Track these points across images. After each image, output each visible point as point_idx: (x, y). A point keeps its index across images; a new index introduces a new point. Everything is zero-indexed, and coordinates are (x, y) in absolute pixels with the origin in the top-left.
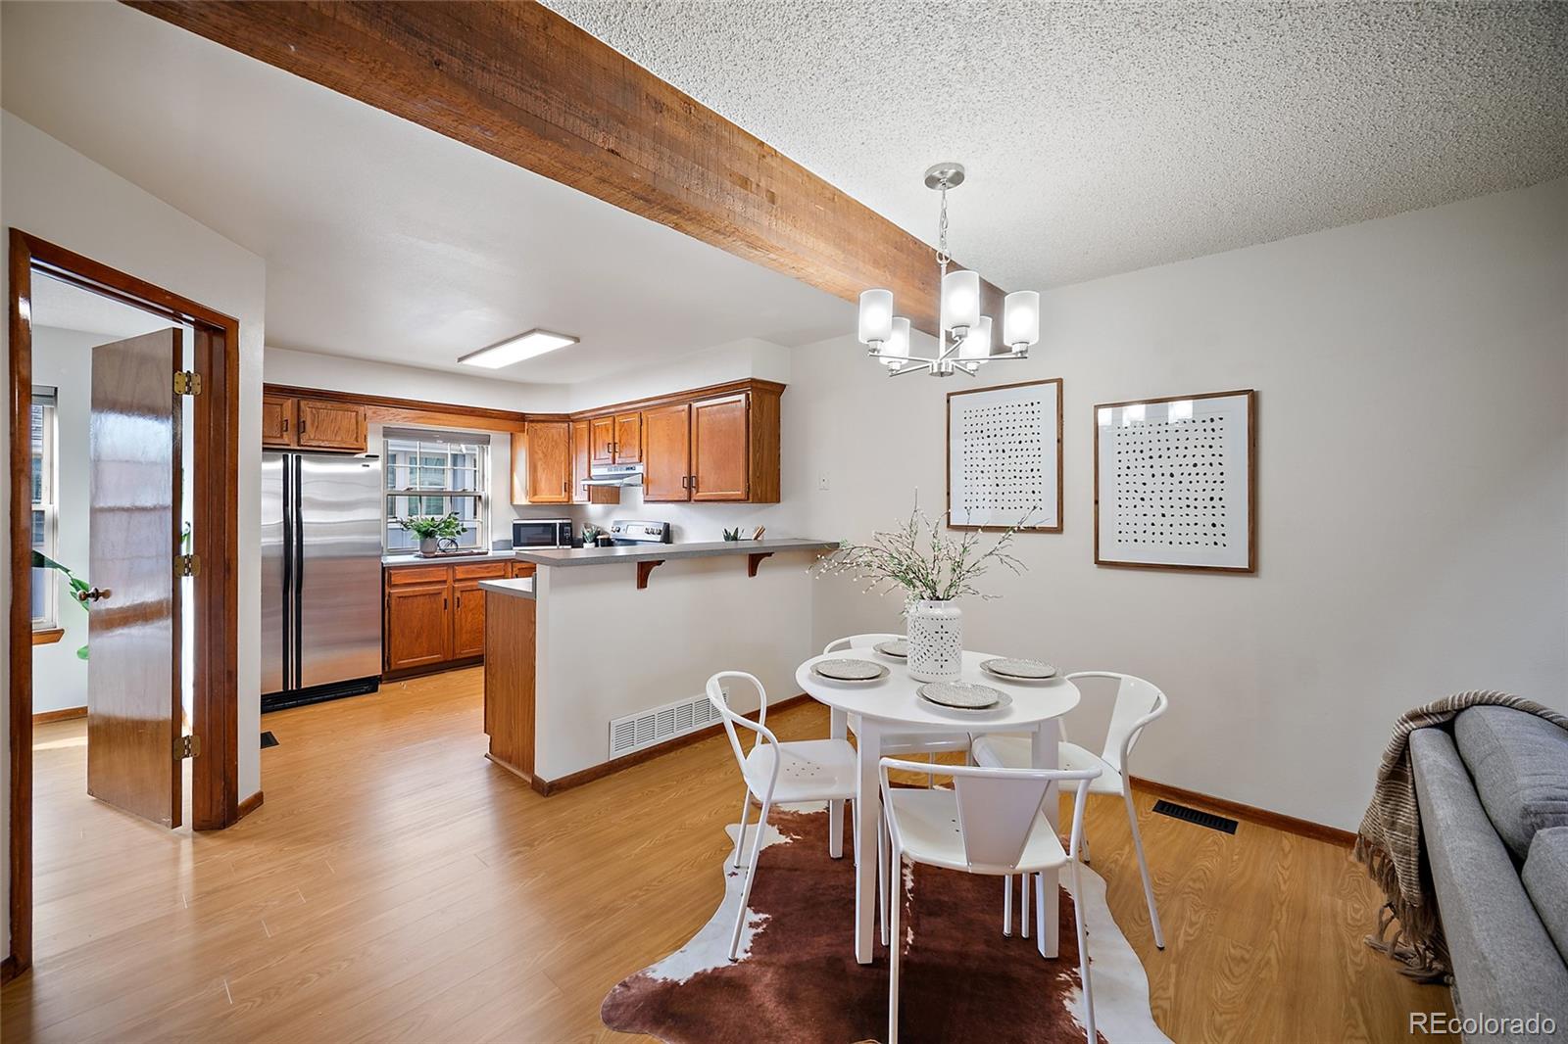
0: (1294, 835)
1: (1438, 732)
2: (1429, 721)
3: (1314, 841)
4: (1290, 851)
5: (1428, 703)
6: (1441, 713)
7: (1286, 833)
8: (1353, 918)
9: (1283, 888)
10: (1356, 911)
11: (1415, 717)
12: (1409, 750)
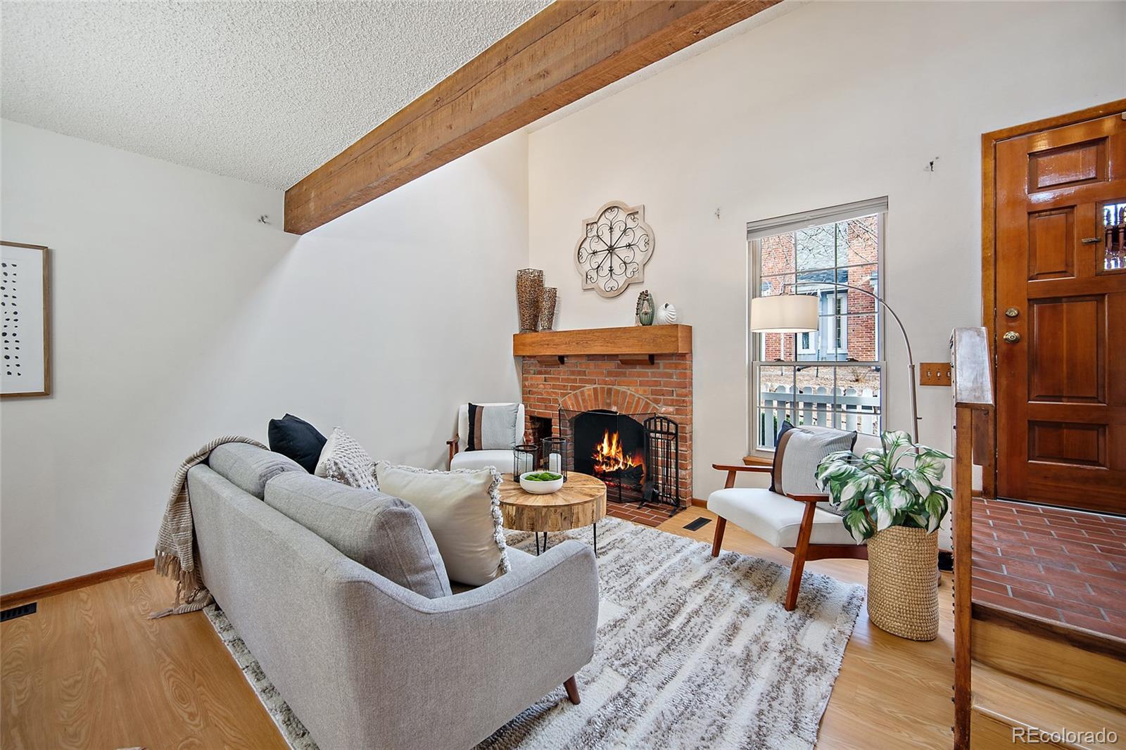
0: (88, 588)
1: (203, 465)
2: (198, 461)
3: (104, 583)
4: (88, 599)
5: (196, 450)
6: (202, 455)
7: (81, 589)
8: (144, 611)
9: (91, 622)
10: (144, 606)
11: (190, 460)
12: (187, 481)
